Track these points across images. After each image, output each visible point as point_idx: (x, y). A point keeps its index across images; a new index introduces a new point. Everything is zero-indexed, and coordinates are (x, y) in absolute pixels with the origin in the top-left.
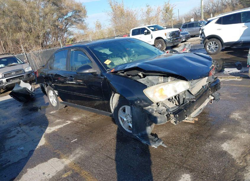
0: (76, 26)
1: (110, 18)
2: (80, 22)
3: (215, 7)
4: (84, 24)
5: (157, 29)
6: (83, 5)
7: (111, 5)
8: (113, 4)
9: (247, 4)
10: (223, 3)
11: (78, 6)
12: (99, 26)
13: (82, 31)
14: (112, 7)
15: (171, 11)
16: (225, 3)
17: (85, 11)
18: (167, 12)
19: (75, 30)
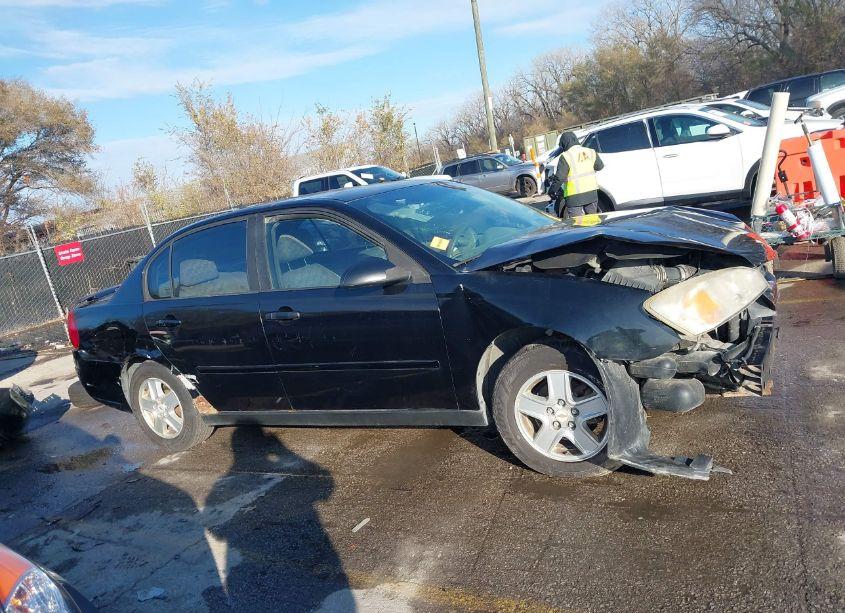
0: (55, 181)
1: (188, 150)
2: (68, 168)
3: (499, 121)
4: (86, 174)
5: (382, 179)
6: (76, 110)
7: (188, 108)
8: (196, 107)
9: (587, 112)
10: (520, 108)
11: (60, 111)
12: (148, 180)
13: (77, 201)
14: (196, 116)
15: (399, 125)
16: (526, 107)
17: (87, 129)
18: (385, 130)
19: (47, 196)
